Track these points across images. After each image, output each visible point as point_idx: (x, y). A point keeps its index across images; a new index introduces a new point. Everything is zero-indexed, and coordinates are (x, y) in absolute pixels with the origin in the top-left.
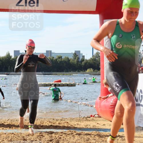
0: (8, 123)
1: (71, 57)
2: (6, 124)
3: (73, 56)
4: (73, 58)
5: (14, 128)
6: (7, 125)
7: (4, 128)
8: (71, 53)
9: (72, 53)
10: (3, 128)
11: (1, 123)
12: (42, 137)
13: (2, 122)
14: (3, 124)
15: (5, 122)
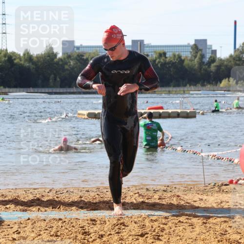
0: (51, 198)
1: (186, 54)
2: (45, 199)
3: (191, 52)
4: (190, 56)
5: (62, 209)
6: (47, 201)
7: (42, 209)
8: (187, 44)
9: (188, 46)
10: (39, 209)
11: (35, 198)
12: (123, 227)
13: (38, 196)
14: (38, 199)
15: (43, 196)
